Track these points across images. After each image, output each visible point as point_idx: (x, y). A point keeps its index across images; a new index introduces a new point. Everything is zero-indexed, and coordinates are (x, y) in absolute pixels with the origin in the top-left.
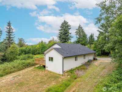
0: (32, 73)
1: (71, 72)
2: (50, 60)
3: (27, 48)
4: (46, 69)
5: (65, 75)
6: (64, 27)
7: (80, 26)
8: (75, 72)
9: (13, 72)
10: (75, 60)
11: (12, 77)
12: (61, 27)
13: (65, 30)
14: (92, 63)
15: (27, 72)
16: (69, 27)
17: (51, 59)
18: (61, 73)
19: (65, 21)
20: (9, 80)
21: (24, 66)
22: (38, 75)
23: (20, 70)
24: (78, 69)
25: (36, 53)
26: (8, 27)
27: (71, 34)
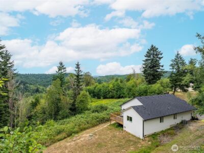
0: (109, 132)
1: (153, 138)
2: (128, 120)
3: (95, 87)
4: (124, 129)
5: (146, 140)
6: (152, 56)
7: (178, 54)
8: (158, 138)
9: (87, 128)
10: (161, 122)
11: (88, 135)
12: (146, 56)
13: (152, 60)
14: (187, 125)
15: (102, 130)
16: (160, 56)
17: (130, 119)
18: (141, 137)
19: (152, 46)
20: (87, 139)
21: (97, 121)
22: (115, 136)
23: (94, 126)
24: (164, 133)
25: (108, 96)
26: (77, 70)
27: (162, 66)
